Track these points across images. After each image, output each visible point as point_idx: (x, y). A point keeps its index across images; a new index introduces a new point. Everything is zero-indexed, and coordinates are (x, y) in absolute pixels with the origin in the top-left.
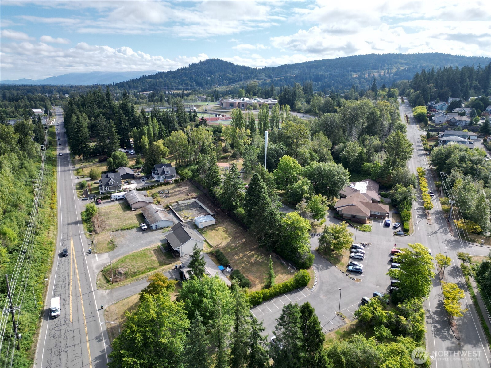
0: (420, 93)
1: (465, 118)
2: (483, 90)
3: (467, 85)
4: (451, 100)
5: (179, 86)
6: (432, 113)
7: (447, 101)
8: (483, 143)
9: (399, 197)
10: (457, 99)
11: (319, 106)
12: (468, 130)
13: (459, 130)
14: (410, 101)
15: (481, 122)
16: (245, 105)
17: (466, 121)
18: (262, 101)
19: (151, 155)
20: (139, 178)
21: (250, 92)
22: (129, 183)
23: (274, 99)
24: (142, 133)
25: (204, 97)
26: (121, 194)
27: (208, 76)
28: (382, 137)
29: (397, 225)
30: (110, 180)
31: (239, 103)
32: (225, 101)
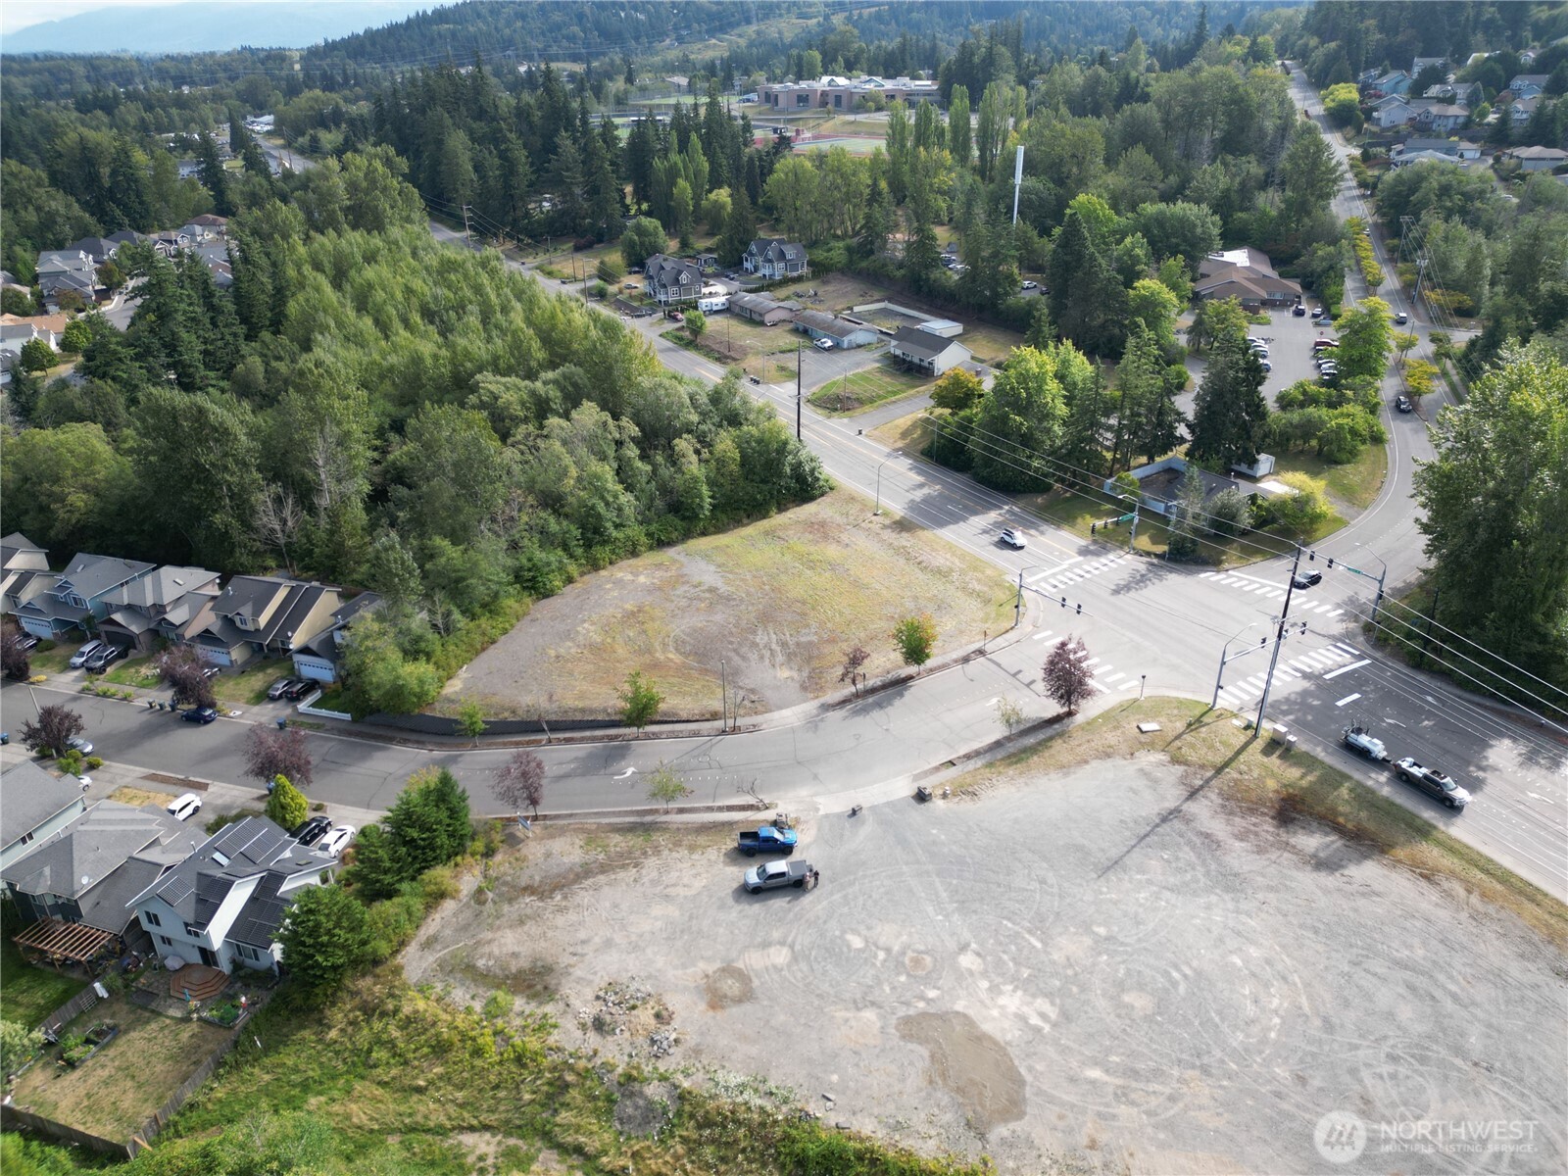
0: (1339, 46)
1: (1454, 110)
2: (1509, 33)
3: (1467, 18)
4: (1419, 64)
5: (548, 46)
6: (1373, 103)
7: (1408, 67)
8: (1492, 166)
9: (1318, 266)
10: (1439, 62)
12: (1461, 138)
13: (1438, 136)
14: (1309, 73)
15: (1492, 118)
16: (844, 101)
17: (1457, 117)
18: (889, 85)
19: (739, 218)
20: (716, 276)
21: (835, 60)
22: (707, 285)
23: (914, 78)
24: (673, 174)
25: (683, 81)
26: (719, 301)
27: (635, 8)
28: (1265, 158)
29: (1318, 310)
30: (680, 272)
31: (824, 94)
32: (777, 87)
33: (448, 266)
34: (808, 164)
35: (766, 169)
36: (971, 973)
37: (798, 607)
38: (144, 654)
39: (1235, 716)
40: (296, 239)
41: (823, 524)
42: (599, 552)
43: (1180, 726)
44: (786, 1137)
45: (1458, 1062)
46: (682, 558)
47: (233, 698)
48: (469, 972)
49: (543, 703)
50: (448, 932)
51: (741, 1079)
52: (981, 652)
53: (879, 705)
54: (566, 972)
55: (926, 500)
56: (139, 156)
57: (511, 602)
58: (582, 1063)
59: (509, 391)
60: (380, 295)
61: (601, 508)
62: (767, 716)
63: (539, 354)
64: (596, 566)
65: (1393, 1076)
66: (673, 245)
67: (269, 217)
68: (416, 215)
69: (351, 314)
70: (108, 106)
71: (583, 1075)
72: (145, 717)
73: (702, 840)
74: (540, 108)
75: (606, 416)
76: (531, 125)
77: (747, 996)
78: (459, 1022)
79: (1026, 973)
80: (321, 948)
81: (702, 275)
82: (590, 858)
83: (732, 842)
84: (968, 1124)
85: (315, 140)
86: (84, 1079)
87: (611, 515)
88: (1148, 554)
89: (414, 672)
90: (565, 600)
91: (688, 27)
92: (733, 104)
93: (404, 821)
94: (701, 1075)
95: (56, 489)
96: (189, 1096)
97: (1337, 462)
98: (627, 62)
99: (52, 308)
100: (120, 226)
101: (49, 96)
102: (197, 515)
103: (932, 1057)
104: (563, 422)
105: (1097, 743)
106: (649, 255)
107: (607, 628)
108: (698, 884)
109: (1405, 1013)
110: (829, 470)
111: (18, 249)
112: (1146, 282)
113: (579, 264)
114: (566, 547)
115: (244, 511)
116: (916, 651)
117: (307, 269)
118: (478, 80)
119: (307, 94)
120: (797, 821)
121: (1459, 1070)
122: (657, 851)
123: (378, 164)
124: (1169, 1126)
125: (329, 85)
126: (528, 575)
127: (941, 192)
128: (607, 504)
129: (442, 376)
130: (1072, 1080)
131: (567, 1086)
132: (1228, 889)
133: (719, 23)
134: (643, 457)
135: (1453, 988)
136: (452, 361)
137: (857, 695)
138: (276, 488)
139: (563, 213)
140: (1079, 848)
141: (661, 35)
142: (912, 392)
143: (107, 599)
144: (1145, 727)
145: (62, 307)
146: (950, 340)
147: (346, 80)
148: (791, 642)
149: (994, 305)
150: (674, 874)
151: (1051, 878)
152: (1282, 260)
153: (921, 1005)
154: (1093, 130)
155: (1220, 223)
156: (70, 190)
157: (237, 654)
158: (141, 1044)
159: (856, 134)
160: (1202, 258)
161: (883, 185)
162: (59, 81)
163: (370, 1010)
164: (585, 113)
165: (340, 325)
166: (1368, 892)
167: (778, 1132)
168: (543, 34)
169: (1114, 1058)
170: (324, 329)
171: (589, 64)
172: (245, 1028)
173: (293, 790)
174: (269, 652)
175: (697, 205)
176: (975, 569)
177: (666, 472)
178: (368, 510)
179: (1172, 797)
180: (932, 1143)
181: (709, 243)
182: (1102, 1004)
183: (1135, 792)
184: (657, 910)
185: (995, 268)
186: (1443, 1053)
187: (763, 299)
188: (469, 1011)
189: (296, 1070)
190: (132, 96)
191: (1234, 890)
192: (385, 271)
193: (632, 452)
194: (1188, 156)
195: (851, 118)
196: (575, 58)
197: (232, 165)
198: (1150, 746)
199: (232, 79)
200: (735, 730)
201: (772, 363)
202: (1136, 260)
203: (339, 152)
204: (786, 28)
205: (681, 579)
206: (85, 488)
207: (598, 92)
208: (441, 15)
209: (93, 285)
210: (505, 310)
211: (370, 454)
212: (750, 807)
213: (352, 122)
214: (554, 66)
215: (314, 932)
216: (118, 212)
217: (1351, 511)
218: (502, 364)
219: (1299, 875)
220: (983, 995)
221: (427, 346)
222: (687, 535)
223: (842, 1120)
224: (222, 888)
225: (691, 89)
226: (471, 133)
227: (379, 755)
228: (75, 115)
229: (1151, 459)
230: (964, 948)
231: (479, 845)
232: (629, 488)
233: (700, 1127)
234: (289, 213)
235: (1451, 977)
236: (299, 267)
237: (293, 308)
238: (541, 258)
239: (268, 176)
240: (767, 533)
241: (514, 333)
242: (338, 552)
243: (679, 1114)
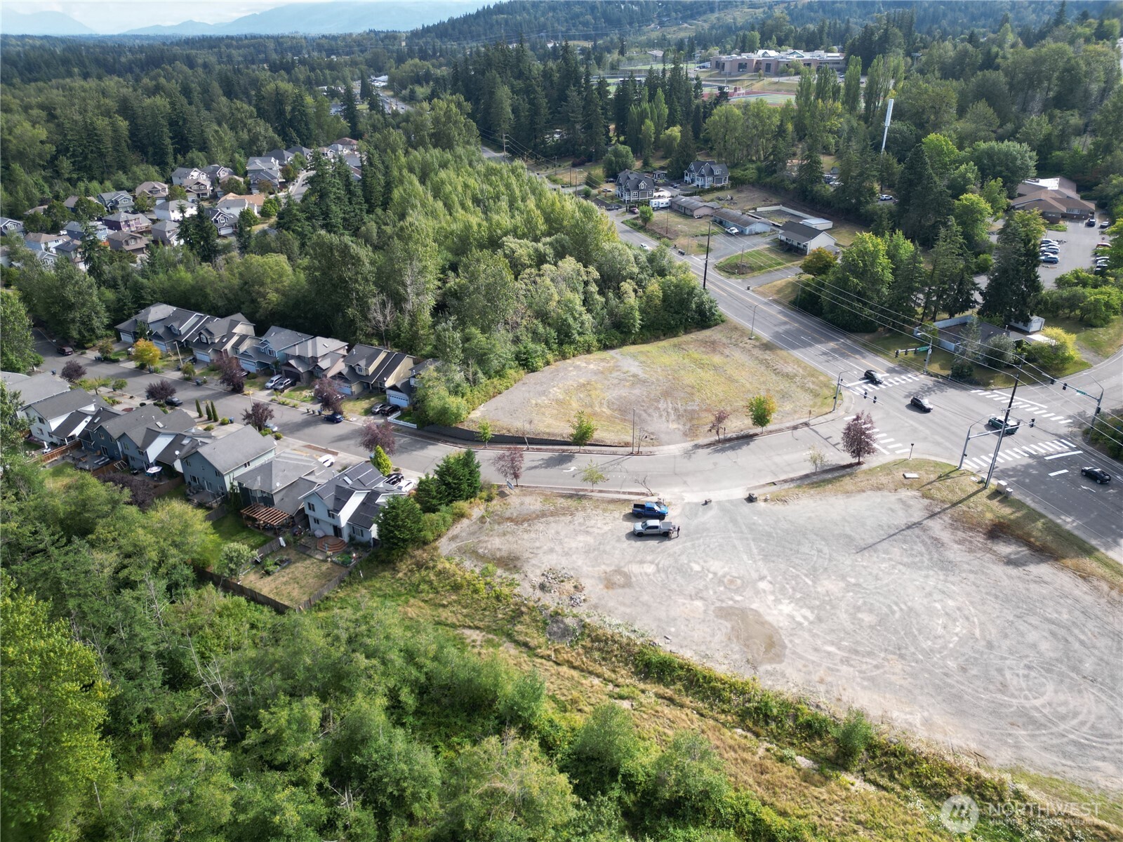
5: (569, 29)
9: (1111, 191)
11: (943, 63)
16: (773, 67)
18: (807, 56)
19: (684, 145)
20: (665, 185)
21: (770, 38)
22: (657, 190)
23: (827, 51)
24: (643, 116)
25: (659, 53)
26: (664, 201)
27: (632, 3)
28: (1085, 112)
29: (1106, 223)
30: (640, 181)
31: (758, 62)
32: (724, 57)
33: (490, 172)
34: (737, 111)
35: (707, 114)
36: (764, 591)
37: (688, 390)
38: (304, 385)
39: (974, 475)
40: (400, 152)
41: (713, 343)
42: (567, 348)
43: (933, 477)
44: (641, 652)
45: (1073, 675)
46: (619, 357)
47: (352, 411)
48: (474, 554)
49: (527, 427)
50: (464, 534)
51: (619, 622)
52: (806, 424)
53: (732, 448)
54: (527, 560)
55: (787, 332)
56: (309, 100)
57: (512, 371)
58: (531, 604)
59: (522, 248)
60: (448, 188)
61: (571, 320)
62: (660, 448)
63: (542, 226)
64: (564, 357)
65: (1026, 676)
66: (638, 164)
67: (385, 138)
68: (473, 140)
69: (431, 199)
70: (288, 68)
71: (531, 609)
72: (305, 416)
73: (611, 507)
74: (559, 71)
75: (580, 266)
76: (552, 82)
77: (628, 584)
78: (467, 575)
79: (798, 595)
80: (398, 527)
81: (655, 184)
82: (546, 508)
83: (629, 510)
84: (748, 661)
85: (413, 92)
86: (275, 580)
87: (576, 326)
88: (936, 376)
89: (454, 402)
90: (544, 374)
91: (668, 15)
92: (691, 69)
93: (445, 472)
94: (596, 618)
95: (261, 290)
96: (326, 594)
97: (1093, 326)
98: (622, 41)
99: (255, 191)
100: (295, 143)
101: (253, 62)
102: (339, 308)
103: (733, 628)
104: (553, 268)
105: (874, 481)
106: (621, 170)
107: (567, 392)
108: (606, 528)
109: (1044, 646)
110: (722, 309)
111: (237, 155)
112: (969, 196)
113: (573, 175)
114: (547, 343)
115: (364, 309)
116: (761, 418)
117: (405, 172)
118: (520, 54)
119: (410, 62)
120: (670, 504)
121: (1072, 679)
122: (584, 509)
123: (453, 106)
124: (872, 679)
125: (424, 56)
126: (524, 356)
127: (831, 131)
128: (575, 319)
129: (482, 237)
130: (816, 650)
131: (522, 613)
132: (942, 569)
133: (691, 13)
134: (601, 293)
135: (1083, 637)
136: (489, 229)
137: (719, 441)
138: (383, 297)
139: (567, 141)
140: (849, 537)
141: (648, 21)
142: (789, 265)
143: (288, 351)
144: (908, 475)
145: (261, 191)
146: (820, 232)
147: (434, 53)
148: (681, 410)
149: (857, 210)
150: (593, 522)
151: (826, 550)
152: (1084, 188)
153: (731, 603)
154: (951, 90)
155: (1036, 158)
156: (267, 120)
157: (355, 388)
158: (302, 569)
159: (778, 91)
160: (1020, 182)
161: (790, 127)
162: (259, 52)
163: (420, 566)
164: (588, 75)
165: (424, 205)
166: (1040, 581)
167: (637, 649)
168: (566, 21)
169: (845, 643)
170: (414, 207)
171: (595, 42)
172: (355, 566)
173: (385, 456)
174: (372, 389)
175: (657, 138)
176: (813, 376)
177: (614, 302)
178: (432, 315)
179: (917, 515)
180: (724, 667)
181: (663, 163)
182: (843, 616)
183: (892, 510)
184: (581, 538)
185: (860, 184)
186: (1064, 668)
187: (695, 201)
188: (472, 572)
189: (380, 589)
190: (303, 62)
191: (947, 570)
192: (453, 175)
193: (594, 288)
194: (1024, 110)
195: (776, 79)
196: (586, 38)
197: (363, 107)
198: (910, 487)
199: (362, 51)
200: (638, 453)
201: (695, 242)
202: (967, 181)
203: (429, 99)
204: (739, 16)
205: (616, 368)
206: (277, 290)
207: (599, 61)
208: (499, 9)
209: (279, 178)
210: (524, 200)
211: (437, 283)
212: (643, 494)
213: (437, 80)
214: (571, 43)
215: (395, 518)
216: (294, 134)
217: (1096, 359)
218: (519, 233)
219: (995, 567)
220: (769, 603)
221: (475, 219)
222: (623, 343)
223: (674, 649)
224: (348, 494)
225: (664, 60)
226: (512, 87)
227: (431, 447)
228: (269, 73)
229: (952, 315)
230: (762, 578)
231: (484, 494)
232: (589, 311)
233: (593, 641)
234: (397, 136)
235: (1083, 632)
236: (400, 170)
237: (396, 194)
238: (549, 171)
239: (383, 113)
240: (675, 346)
241: (528, 212)
242: (415, 336)
243: (582, 634)
